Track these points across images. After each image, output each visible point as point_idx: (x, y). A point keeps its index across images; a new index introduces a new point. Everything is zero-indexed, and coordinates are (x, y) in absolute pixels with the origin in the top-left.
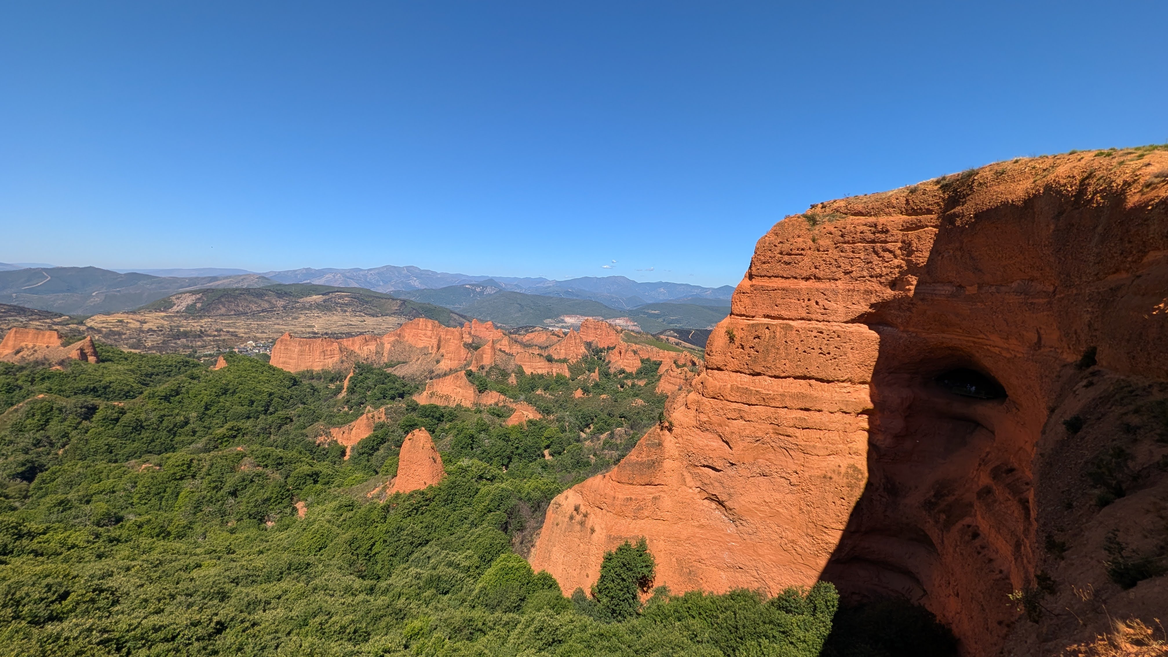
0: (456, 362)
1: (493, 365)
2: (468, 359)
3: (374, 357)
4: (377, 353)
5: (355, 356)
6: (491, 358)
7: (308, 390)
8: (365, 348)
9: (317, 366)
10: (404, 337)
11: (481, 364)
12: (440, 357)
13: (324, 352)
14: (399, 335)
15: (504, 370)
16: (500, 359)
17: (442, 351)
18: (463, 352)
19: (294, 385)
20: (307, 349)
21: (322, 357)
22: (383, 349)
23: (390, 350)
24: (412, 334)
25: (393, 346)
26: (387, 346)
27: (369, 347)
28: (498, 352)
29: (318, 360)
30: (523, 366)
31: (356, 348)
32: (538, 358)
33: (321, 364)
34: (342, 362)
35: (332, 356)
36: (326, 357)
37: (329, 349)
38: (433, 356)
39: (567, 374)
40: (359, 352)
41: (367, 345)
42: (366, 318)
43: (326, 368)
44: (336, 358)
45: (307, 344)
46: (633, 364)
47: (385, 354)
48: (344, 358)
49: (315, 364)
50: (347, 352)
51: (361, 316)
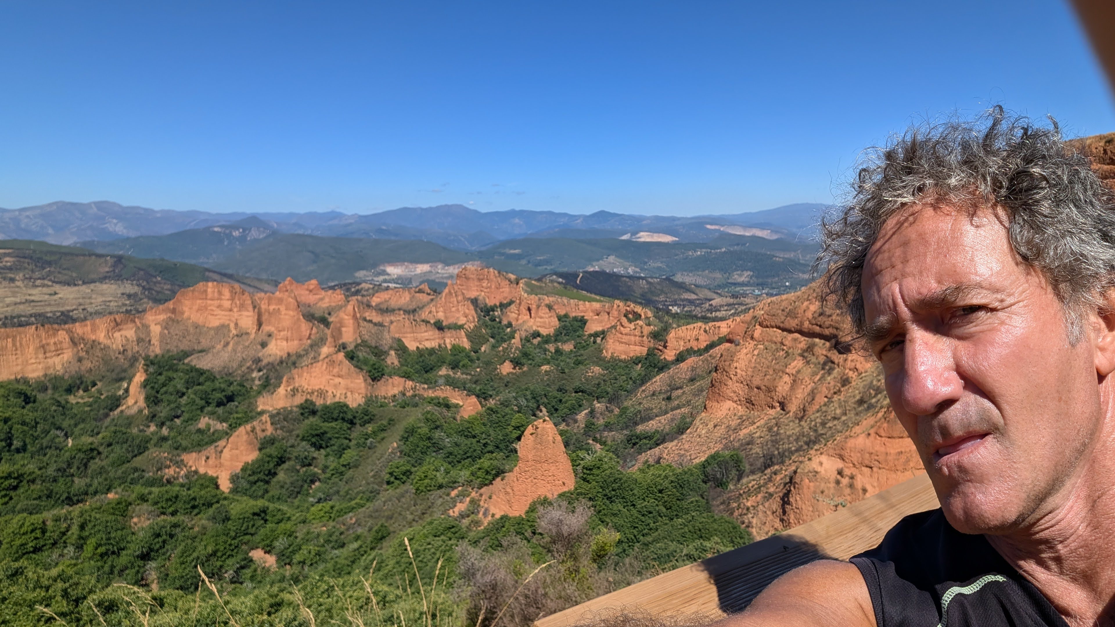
0: (296, 342)
1: (359, 341)
2: (312, 337)
3: (136, 348)
4: (139, 341)
5: (102, 349)
6: (355, 332)
7: (54, 408)
8: (117, 335)
9: (34, 371)
10: (183, 313)
11: (341, 342)
12: (265, 338)
13: (43, 346)
14: (174, 311)
15: (376, 347)
16: (367, 332)
17: (266, 328)
18: (305, 327)
19: (27, 403)
20: (10, 345)
21: (41, 356)
22: (149, 333)
23: (162, 335)
24: (195, 307)
25: (166, 328)
26: (156, 330)
27: (123, 333)
28: (363, 323)
29: (33, 361)
30: (404, 340)
31: (101, 336)
32: (423, 327)
33: (40, 366)
34: (80, 360)
35: (59, 351)
36: (48, 355)
37: (52, 341)
38: (252, 336)
39: (466, 344)
40: (108, 342)
41: (119, 330)
42: (57, 288)
43: (51, 371)
44: (68, 355)
45: (8, 337)
46: (549, 323)
47: (155, 341)
48: (83, 354)
49: (30, 368)
50: (85, 345)
51: (43, 286)
